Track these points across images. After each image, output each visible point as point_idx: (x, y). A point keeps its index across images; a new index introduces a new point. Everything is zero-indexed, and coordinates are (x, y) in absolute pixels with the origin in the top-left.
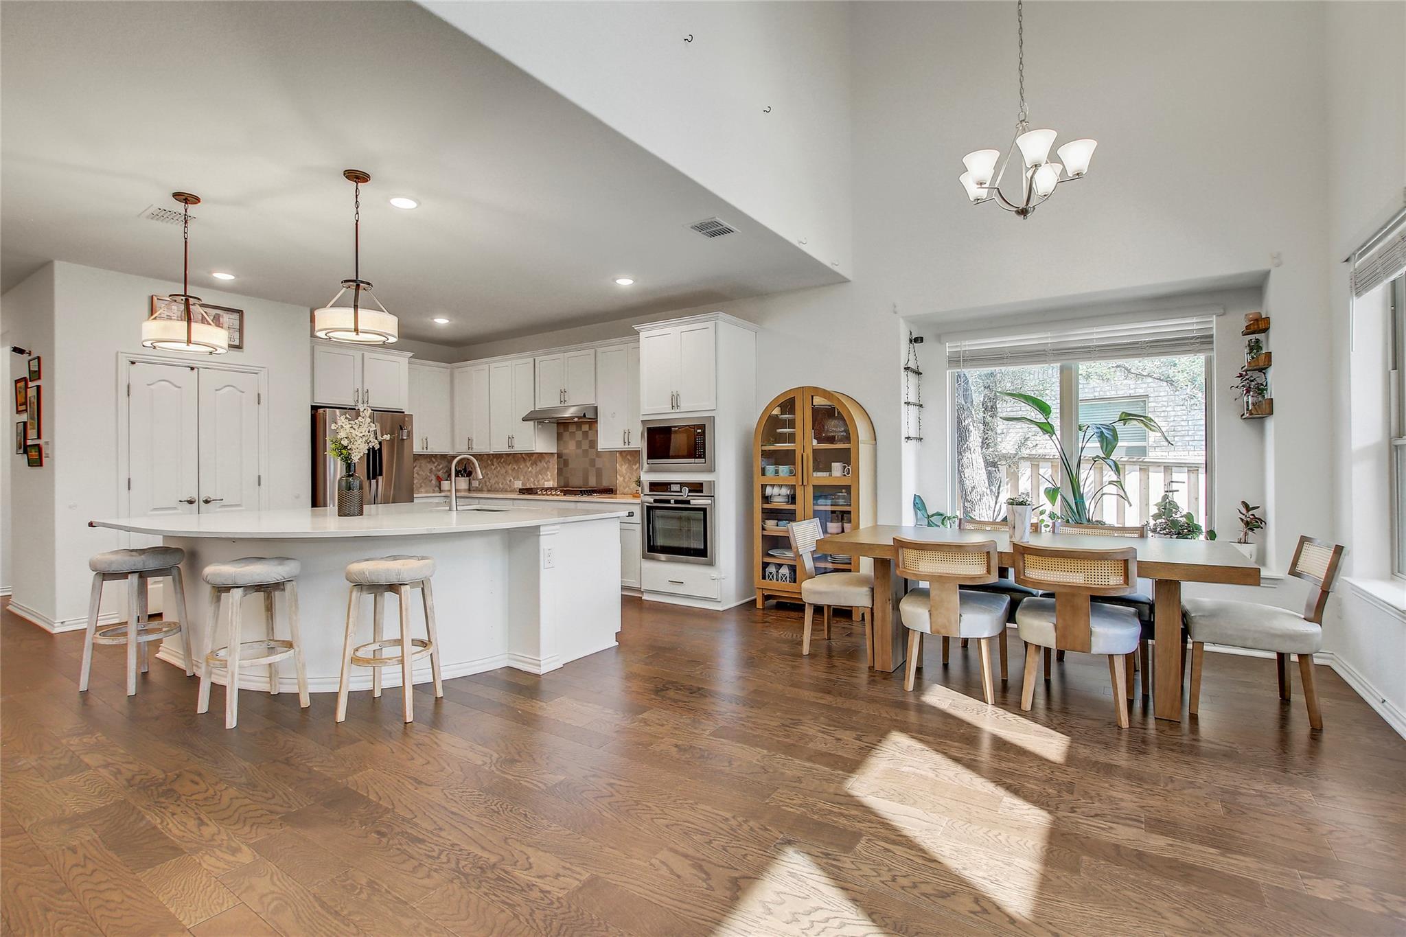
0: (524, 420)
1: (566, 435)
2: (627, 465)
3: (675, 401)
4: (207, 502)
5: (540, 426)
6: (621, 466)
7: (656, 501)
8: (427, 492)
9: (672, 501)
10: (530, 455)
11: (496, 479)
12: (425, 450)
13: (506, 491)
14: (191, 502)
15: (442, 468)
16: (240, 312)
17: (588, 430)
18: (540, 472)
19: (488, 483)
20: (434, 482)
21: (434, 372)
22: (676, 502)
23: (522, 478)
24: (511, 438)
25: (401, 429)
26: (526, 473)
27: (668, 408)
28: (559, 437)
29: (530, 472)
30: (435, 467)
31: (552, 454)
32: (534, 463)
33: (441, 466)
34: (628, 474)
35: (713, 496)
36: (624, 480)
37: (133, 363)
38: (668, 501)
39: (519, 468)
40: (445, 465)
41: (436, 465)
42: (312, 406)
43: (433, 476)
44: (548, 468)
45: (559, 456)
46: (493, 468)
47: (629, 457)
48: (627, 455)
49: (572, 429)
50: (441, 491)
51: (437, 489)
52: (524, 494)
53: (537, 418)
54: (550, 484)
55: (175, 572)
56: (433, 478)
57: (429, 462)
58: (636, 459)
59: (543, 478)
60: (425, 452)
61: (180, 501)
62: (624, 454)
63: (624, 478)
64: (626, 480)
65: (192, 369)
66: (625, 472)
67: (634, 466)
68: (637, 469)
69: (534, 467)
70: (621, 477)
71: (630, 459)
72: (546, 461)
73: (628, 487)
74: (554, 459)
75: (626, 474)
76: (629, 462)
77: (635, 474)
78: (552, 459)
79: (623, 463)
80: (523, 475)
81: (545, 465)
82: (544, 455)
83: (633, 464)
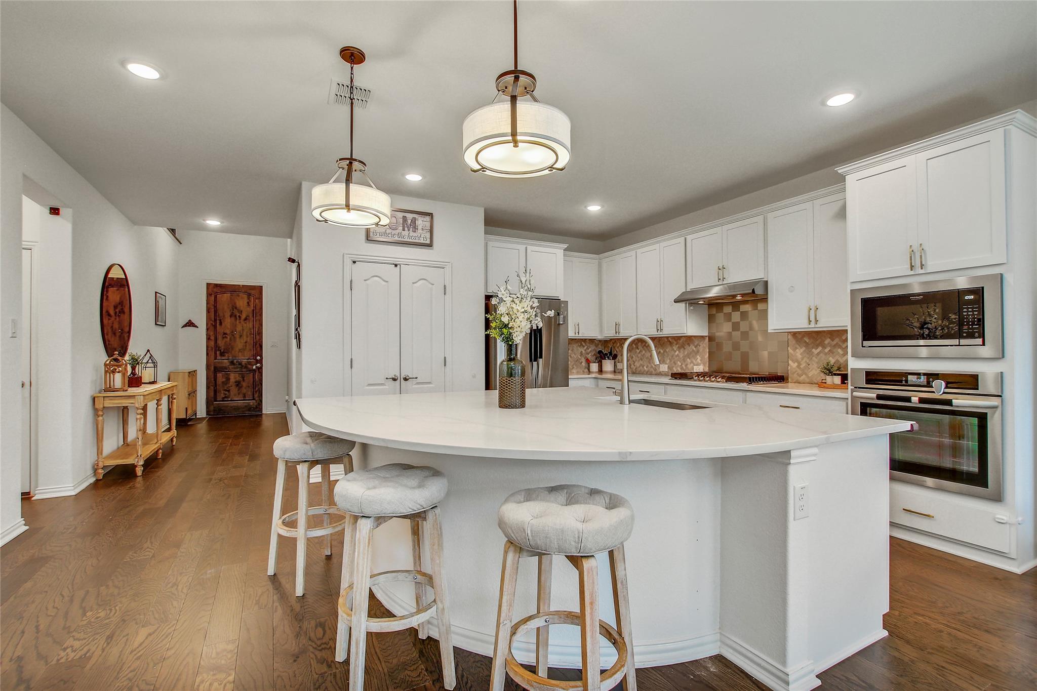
0: (676, 301)
1: (720, 317)
4: (406, 379)
5: (692, 308)
6: (795, 349)
7: (879, 397)
8: (578, 373)
9: (915, 399)
10: (677, 339)
11: (641, 362)
12: (577, 335)
13: (651, 374)
14: (394, 380)
15: (591, 351)
16: (430, 215)
17: (754, 309)
18: (688, 356)
19: (632, 366)
20: (583, 364)
21: (585, 263)
22: (922, 401)
23: (668, 361)
24: (659, 322)
25: (559, 315)
26: (672, 356)
27: (904, 269)
28: (711, 319)
29: (678, 355)
30: (585, 351)
31: (703, 337)
32: (682, 347)
33: (590, 349)
34: (806, 359)
35: (1000, 396)
37: (354, 262)
38: (908, 400)
39: (665, 351)
40: (593, 348)
41: (585, 348)
42: (486, 295)
43: (583, 358)
44: (698, 352)
45: (711, 339)
46: (638, 351)
49: (728, 309)
50: (589, 372)
51: (587, 370)
52: (676, 378)
53: (689, 300)
54: (700, 369)
55: (346, 460)
56: (583, 360)
57: (580, 346)
58: (818, 342)
59: (692, 362)
60: (577, 336)
61: (387, 379)
62: (799, 336)
63: (800, 364)
64: (802, 367)
65: (396, 266)
66: (800, 356)
67: (814, 350)
68: (818, 354)
69: (682, 350)
70: (794, 363)
71: (807, 341)
72: (696, 344)
73: (806, 374)
74: (705, 342)
75: (802, 359)
76: (807, 345)
77: (816, 360)
78: (702, 342)
79: (798, 346)
80: (670, 359)
81: (694, 349)
82: (693, 338)
83: (813, 348)
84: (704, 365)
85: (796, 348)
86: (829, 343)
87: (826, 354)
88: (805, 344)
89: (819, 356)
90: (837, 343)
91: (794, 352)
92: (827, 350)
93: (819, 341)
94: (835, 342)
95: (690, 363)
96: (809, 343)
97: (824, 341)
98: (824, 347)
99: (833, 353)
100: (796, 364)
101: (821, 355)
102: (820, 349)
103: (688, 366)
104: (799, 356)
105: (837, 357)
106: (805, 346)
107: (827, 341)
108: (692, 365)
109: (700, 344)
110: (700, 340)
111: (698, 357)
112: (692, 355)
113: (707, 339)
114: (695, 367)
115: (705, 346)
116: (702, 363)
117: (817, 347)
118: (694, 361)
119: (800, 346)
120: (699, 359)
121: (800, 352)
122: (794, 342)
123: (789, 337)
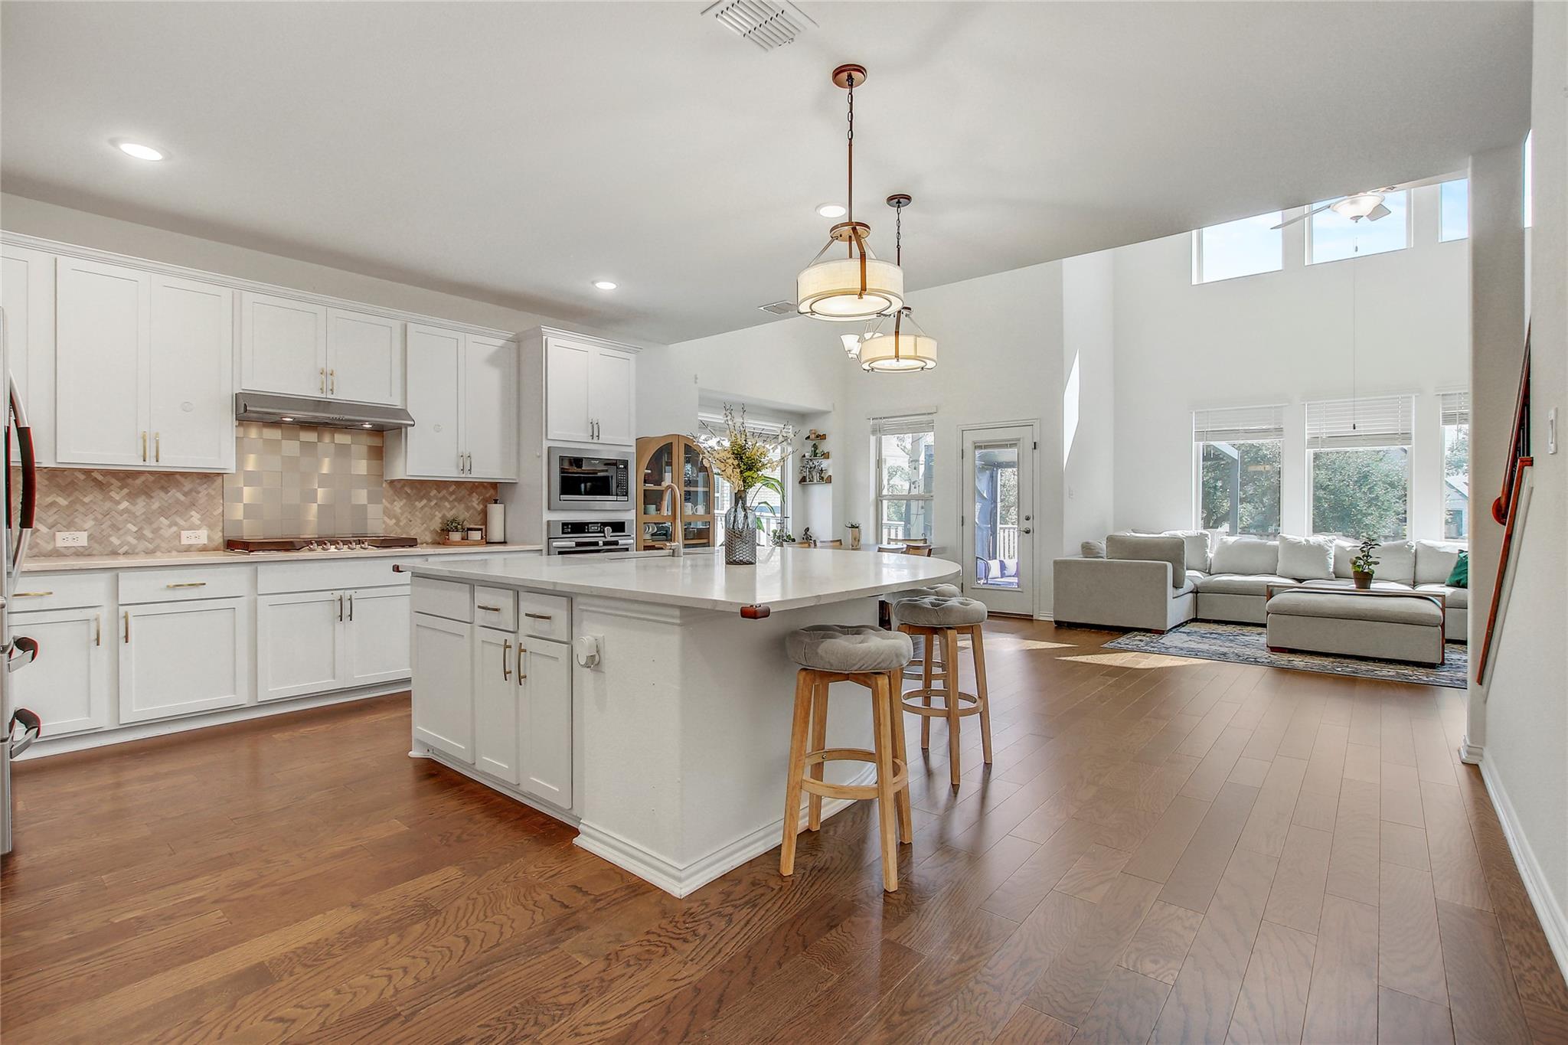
2: (405, 501)
3: (595, 430)
6: (392, 502)
17: (316, 441)
18: (163, 512)
23: (89, 524)
24: (152, 440)
26: (107, 513)
29: (126, 511)
32: (146, 492)
34: (406, 514)
36: (397, 524)
39: (76, 502)
44: (192, 503)
47: (407, 490)
48: (404, 486)
58: (422, 494)
59: (173, 524)
62: (399, 485)
63: (398, 520)
64: (401, 524)
66: (400, 511)
67: (417, 503)
68: (422, 508)
69: (141, 502)
70: (391, 520)
72: (186, 489)
73: (404, 531)
74: (213, 487)
75: (402, 514)
76: (408, 497)
77: (420, 516)
78: (205, 486)
79: (396, 498)
80: (96, 519)
81: (182, 498)
82: (178, 476)
83: (416, 500)
84: (211, 527)
85: (394, 501)
86: (435, 495)
87: (431, 508)
88: (405, 496)
89: (424, 511)
90: (444, 496)
91: (391, 504)
92: (433, 504)
93: (424, 491)
94: (441, 495)
95: (170, 526)
96: (412, 494)
97: (430, 493)
98: (430, 500)
99: (439, 506)
100: (394, 521)
101: (426, 509)
102: (424, 502)
103: (162, 532)
104: (398, 510)
105: (444, 512)
107: (433, 492)
108: (174, 529)
109: (200, 489)
110: (198, 481)
111: (193, 513)
112: (174, 510)
113: (219, 481)
114: (184, 534)
115: (213, 493)
116: (206, 525)
117: (421, 499)
118: (182, 522)
119: (398, 497)
120: (195, 517)
121: (398, 506)
122: (391, 492)
123: (384, 485)
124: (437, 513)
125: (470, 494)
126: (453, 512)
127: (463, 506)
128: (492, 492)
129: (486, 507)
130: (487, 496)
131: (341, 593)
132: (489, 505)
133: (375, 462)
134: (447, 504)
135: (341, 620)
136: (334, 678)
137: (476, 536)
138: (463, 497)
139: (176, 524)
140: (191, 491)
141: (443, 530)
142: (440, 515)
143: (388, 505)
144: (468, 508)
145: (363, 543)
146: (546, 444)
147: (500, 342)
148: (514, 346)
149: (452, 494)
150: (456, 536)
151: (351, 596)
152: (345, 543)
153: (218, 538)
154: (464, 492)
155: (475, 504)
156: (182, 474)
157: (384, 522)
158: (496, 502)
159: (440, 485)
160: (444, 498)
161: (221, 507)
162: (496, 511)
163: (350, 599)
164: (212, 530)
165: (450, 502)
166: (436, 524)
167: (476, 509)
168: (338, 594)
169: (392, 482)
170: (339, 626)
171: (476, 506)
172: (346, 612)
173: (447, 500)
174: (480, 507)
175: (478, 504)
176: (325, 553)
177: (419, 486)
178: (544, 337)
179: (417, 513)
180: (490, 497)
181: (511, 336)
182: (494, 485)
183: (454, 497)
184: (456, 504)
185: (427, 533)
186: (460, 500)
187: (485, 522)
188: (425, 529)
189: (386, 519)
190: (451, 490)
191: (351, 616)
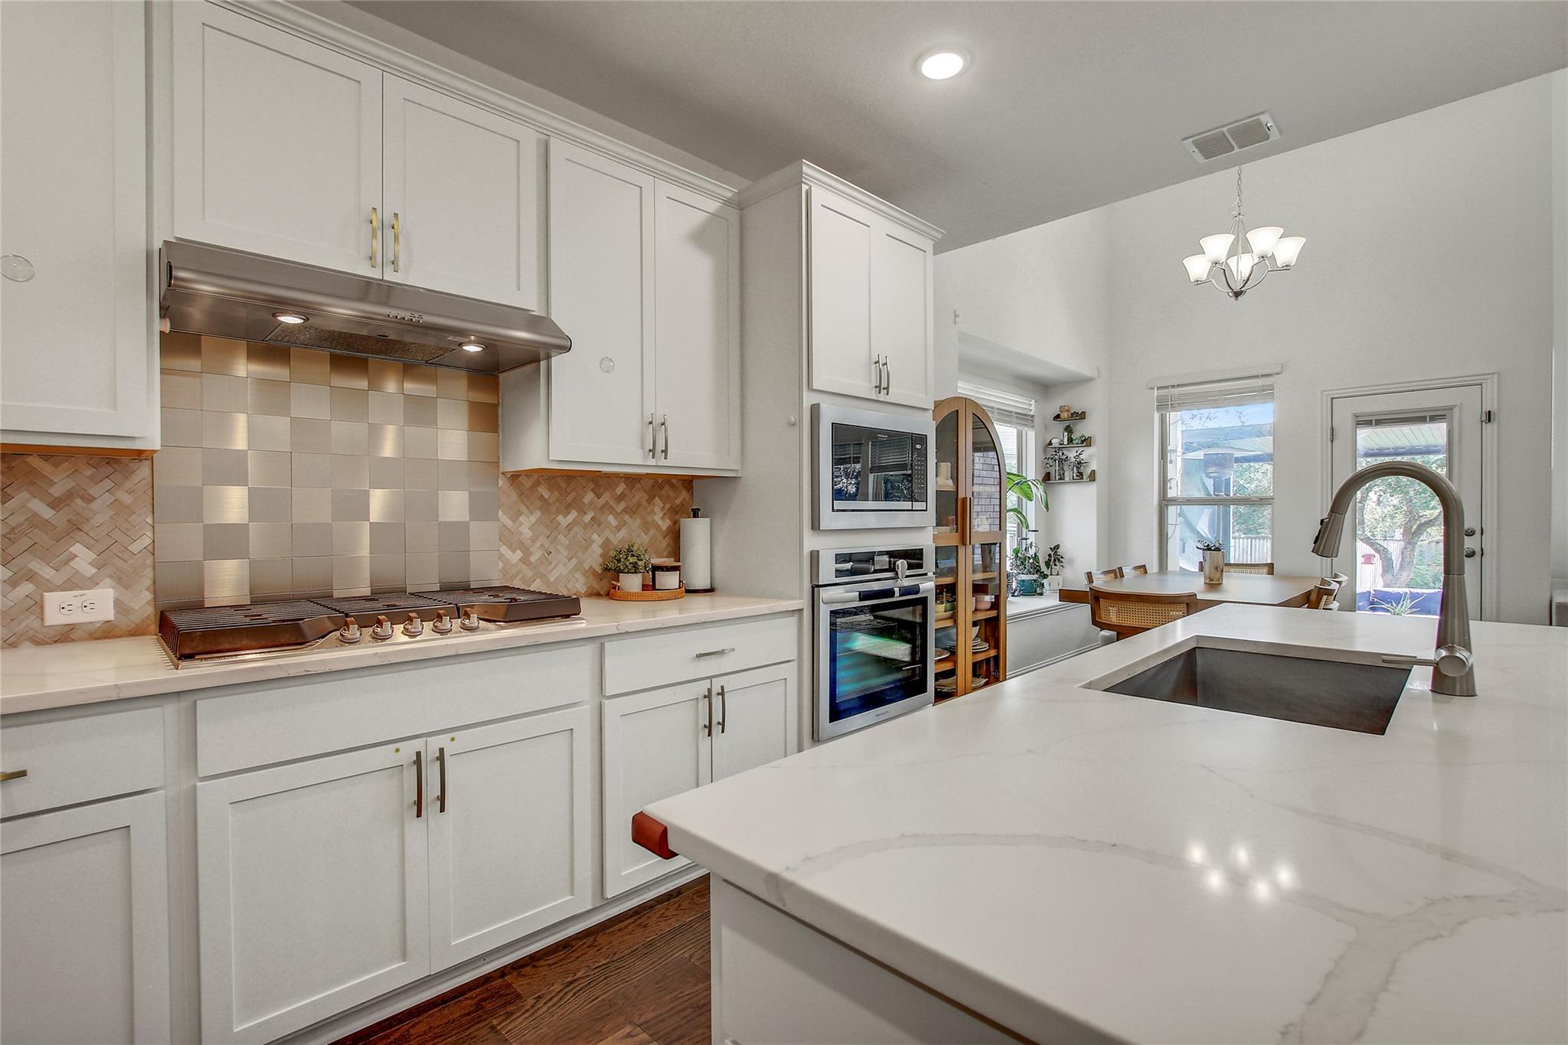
2: (538, 514)
3: (882, 376)
6: (515, 517)
17: (366, 388)
34: (542, 540)
36: (525, 560)
47: (543, 491)
48: (537, 484)
58: (569, 499)
62: (528, 483)
63: (527, 553)
64: (533, 559)
66: (530, 534)
67: (560, 518)
68: (570, 527)
70: (514, 552)
71: (547, 497)
72: (57, 491)
73: (543, 577)
74: (128, 485)
75: (534, 540)
76: (545, 505)
77: (566, 542)
78: (108, 484)
79: (524, 509)
81: (47, 513)
82: (35, 462)
83: (558, 512)
84: (123, 581)
85: (519, 513)
86: (591, 503)
87: (585, 527)
88: (538, 503)
89: (573, 532)
90: (607, 503)
91: (514, 522)
92: (587, 518)
93: (573, 495)
94: (602, 501)
95: (14, 583)
96: (551, 501)
97: (583, 497)
98: (582, 511)
99: (599, 524)
100: (519, 554)
101: (576, 529)
102: (573, 515)
104: (527, 533)
105: (608, 534)
106: (539, 509)
107: (589, 497)
108: (26, 588)
109: (93, 491)
110: (89, 472)
111: (77, 549)
112: (25, 542)
113: (144, 470)
114: (53, 601)
115: (127, 499)
116: (111, 577)
117: (568, 508)
118: (47, 572)
119: (528, 508)
120: (83, 558)
121: (527, 524)
122: (514, 496)
123: (501, 483)
124: (595, 536)
125: (650, 500)
126: (623, 533)
127: (638, 522)
128: (684, 494)
129: (676, 522)
130: (678, 502)
131: (418, 745)
132: (682, 520)
133: (486, 437)
134: (611, 519)
135: (419, 815)
136: (404, 955)
137: (670, 580)
138: (639, 505)
139: (31, 577)
140: (70, 496)
141: (606, 569)
142: (601, 542)
143: (509, 523)
144: (646, 526)
145: (467, 615)
146: (809, 399)
147: (713, 206)
148: (733, 215)
149: (620, 498)
150: (632, 582)
151: (442, 751)
152: (425, 616)
153: (143, 604)
154: (640, 496)
155: (658, 518)
156: (50, 454)
157: (501, 556)
158: (695, 514)
159: (598, 480)
160: (607, 508)
161: (149, 534)
162: (697, 531)
163: (441, 758)
164: (127, 587)
165: (617, 515)
166: (594, 558)
167: (657, 527)
168: (409, 750)
169: (515, 477)
170: (414, 826)
171: (660, 522)
172: (432, 790)
173: (612, 511)
174: (665, 524)
175: (662, 518)
176: (381, 649)
177: (564, 486)
178: (805, 187)
179: (561, 537)
180: (682, 505)
181: (729, 195)
182: (688, 482)
183: (623, 505)
184: (627, 517)
185: (578, 575)
186: (631, 511)
187: (676, 551)
188: (576, 569)
189: (504, 550)
190: (618, 491)
191: (442, 798)
